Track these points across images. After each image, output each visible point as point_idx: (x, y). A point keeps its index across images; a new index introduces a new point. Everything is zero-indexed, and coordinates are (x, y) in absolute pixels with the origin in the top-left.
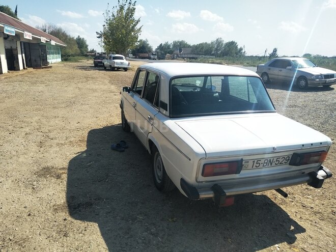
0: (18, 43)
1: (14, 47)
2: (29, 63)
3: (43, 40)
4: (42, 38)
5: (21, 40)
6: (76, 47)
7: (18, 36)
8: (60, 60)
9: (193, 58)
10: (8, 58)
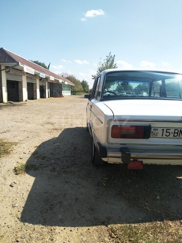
0: (47, 83)
1: (44, 85)
2: (52, 95)
3: (61, 81)
4: (60, 80)
5: (48, 81)
6: (81, 87)
7: (47, 79)
8: (70, 94)
10: (40, 91)
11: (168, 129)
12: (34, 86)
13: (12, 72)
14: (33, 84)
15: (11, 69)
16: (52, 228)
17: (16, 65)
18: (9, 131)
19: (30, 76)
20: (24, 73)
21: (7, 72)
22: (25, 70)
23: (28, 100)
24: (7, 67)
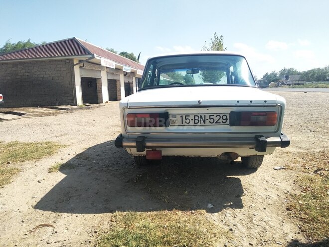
0: (134, 78)
1: (131, 81)
5: (136, 76)
7: (133, 73)
9: (299, 84)
10: (126, 90)
11: (187, 116)
12: (118, 83)
13: (87, 66)
14: (115, 81)
15: (85, 63)
16: (60, 214)
17: (91, 58)
18: (66, 134)
19: (111, 72)
20: (103, 67)
21: (81, 67)
22: (103, 64)
23: (109, 102)
24: (80, 61)
